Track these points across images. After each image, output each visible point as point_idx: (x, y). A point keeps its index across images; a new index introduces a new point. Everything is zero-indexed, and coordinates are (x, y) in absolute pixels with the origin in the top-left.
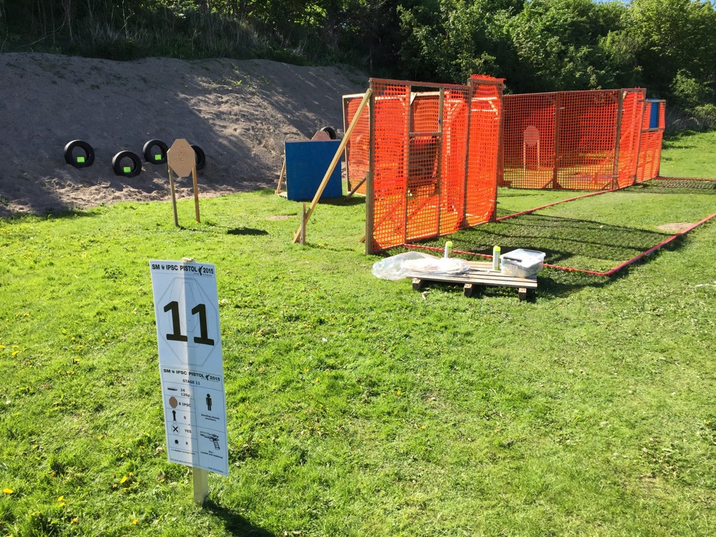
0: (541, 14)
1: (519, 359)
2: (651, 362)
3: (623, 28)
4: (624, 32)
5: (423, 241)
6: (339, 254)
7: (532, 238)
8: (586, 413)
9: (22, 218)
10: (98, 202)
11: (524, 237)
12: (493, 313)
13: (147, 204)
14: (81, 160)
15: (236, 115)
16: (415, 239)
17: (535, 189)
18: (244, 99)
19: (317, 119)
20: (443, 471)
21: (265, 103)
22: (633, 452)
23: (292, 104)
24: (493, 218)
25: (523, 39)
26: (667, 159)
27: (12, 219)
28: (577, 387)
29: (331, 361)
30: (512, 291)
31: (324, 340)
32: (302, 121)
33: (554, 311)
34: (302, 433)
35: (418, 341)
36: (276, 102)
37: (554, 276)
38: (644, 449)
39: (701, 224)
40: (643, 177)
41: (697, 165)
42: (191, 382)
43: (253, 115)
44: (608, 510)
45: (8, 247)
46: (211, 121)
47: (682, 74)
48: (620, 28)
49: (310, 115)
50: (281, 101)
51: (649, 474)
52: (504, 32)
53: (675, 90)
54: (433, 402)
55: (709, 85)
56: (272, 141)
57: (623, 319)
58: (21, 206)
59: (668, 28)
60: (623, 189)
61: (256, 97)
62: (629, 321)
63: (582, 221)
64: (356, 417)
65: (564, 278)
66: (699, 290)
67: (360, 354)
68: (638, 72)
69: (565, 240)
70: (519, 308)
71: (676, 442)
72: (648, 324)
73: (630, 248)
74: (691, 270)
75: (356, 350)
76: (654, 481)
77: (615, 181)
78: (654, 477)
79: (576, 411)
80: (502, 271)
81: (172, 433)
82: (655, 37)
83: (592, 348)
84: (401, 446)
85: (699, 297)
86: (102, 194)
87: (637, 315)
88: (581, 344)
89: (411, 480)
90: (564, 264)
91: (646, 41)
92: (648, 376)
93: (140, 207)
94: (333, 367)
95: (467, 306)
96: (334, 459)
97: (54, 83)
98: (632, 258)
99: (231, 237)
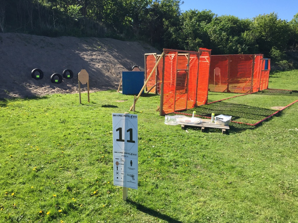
0: (218, 23)
1: (227, 155)
2: (276, 156)
3: (251, 30)
4: (251, 31)
5: (181, 111)
6: (149, 115)
7: (223, 111)
8: (256, 173)
9: (16, 99)
10: (46, 93)
11: (220, 110)
12: (214, 138)
13: (66, 95)
14: (38, 76)
15: (99, 60)
16: (178, 110)
17: (220, 92)
18: (102, 54)
19: (131, 62)
20: (209, 191)
21: (110, 56)
22: (275, 186)
23: (121, 56)
24: (206, 103)
25: (212, 33)
26: (270, 82)
27: (12, 100)
28: (251, 164)
29: (158, 154)
30: (220, 130)
31: (153, 147)
32: (125, 63)
33: (237, 138)
34: (154, 178)
35: (188, 148)
36: (114, 55)
37: (234, 125)
38: (279, 185)
39: (287, 107)
40: (262, 88)
41: (282, 84)
42: (125, 156)
43: (105, 60)
44: (270, 204)
45: (14, 111)
46: (89, 62)
47: (274, 48)
48: (249, 30)
49: (128, 61)
50: (116, 55)
51: (282, 193)
52: (205, 30)
53: (272, 54)
54: (199, 169)
55: (285, 53)
56: (113, 71)
57: (263, 141)
58: (15, 95)
59: (269, 30)
60: (255, 93)
61: (106, 53)
62: (266, 142)
63: (241, 105)
64: (172, 173)
65: (238, 126)
66: (290, 131)
67: (168, 152)
68: (257, 47)
69: (236, 112)
70: (224, 137)
71: (290, 183)
72: (273, 143)
73: (261, 115)
74: (286, 124)
75: (167, 150)
76: (284, 195)
77: (251, 90)
78: (284, 194)
79: (252, 172)
80: (215, 123)
81: (116, 174)
82: (264, 33)
83: (254, 151)
84: (192, 183)
85: (291, 134)
86: (47, 90)
87: (268, 140)
88: (249, 150)
89: (198, 194)
90: (237, 121)
91: (260, 35)
92: (276, 161)
93: (63, 96)
94: (159, 156)
95: (204, 136)
96: (169, 187)
97: (26, 45)
98: (263, 119)
99: (104, 108)
